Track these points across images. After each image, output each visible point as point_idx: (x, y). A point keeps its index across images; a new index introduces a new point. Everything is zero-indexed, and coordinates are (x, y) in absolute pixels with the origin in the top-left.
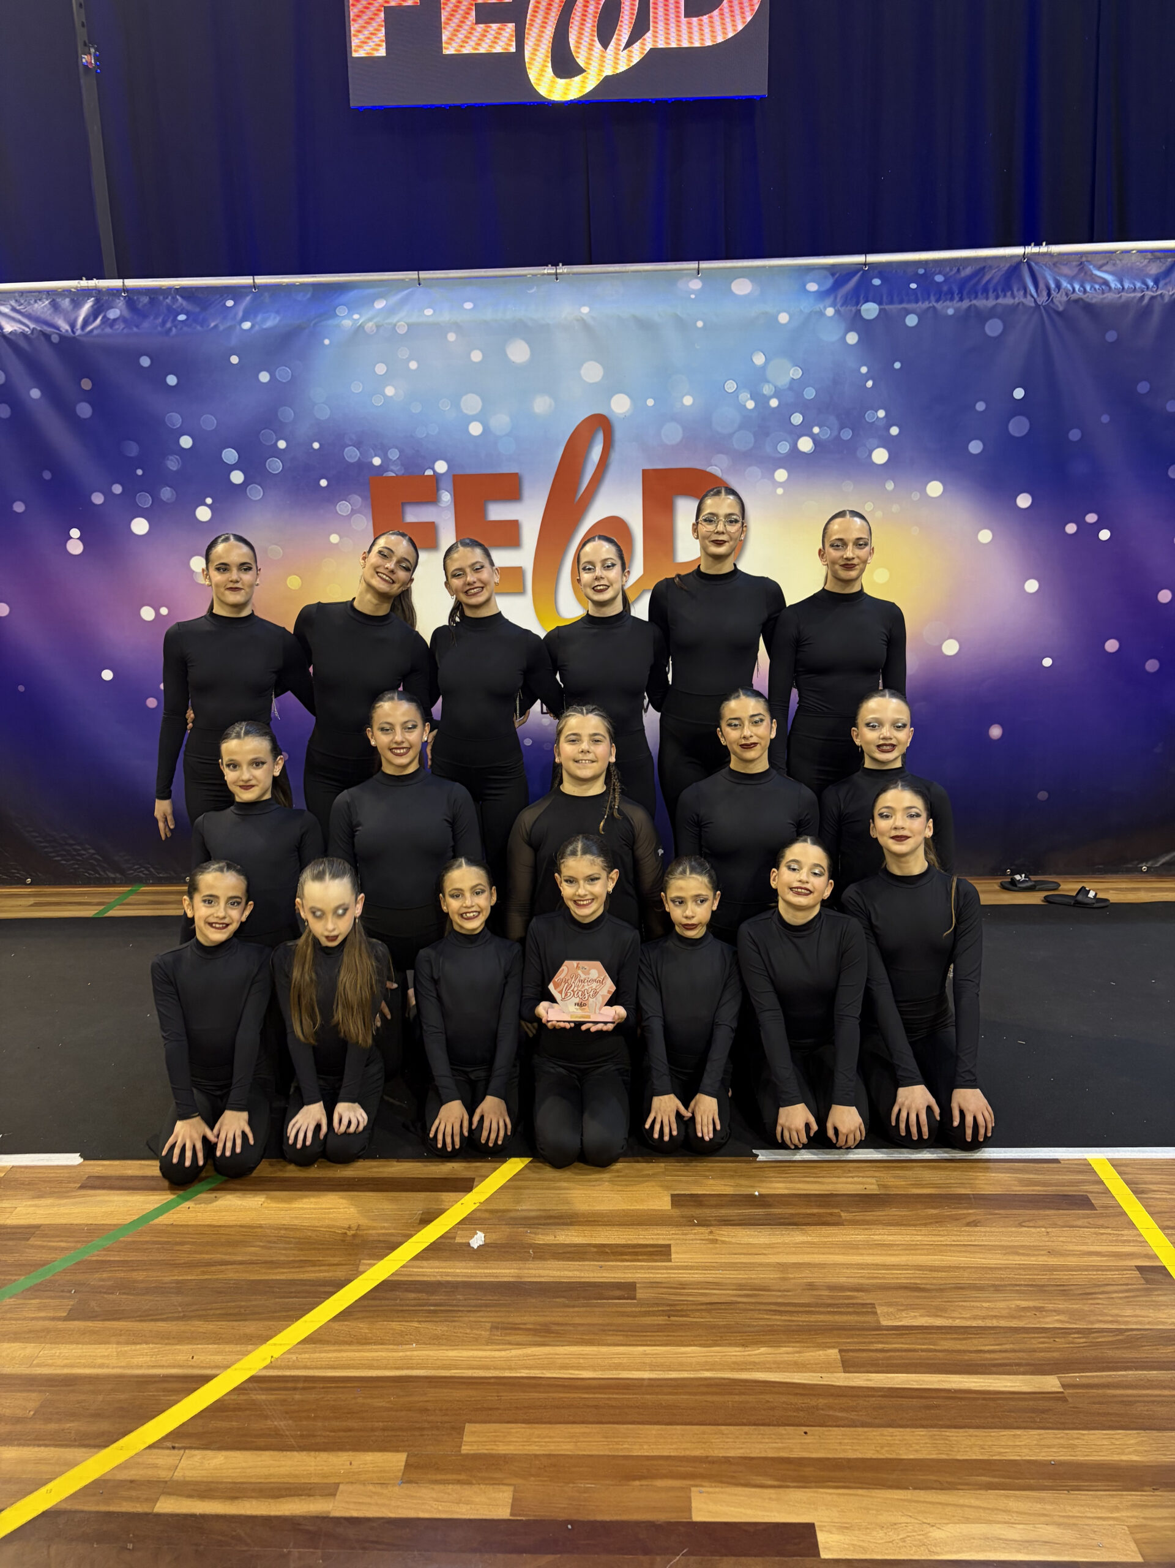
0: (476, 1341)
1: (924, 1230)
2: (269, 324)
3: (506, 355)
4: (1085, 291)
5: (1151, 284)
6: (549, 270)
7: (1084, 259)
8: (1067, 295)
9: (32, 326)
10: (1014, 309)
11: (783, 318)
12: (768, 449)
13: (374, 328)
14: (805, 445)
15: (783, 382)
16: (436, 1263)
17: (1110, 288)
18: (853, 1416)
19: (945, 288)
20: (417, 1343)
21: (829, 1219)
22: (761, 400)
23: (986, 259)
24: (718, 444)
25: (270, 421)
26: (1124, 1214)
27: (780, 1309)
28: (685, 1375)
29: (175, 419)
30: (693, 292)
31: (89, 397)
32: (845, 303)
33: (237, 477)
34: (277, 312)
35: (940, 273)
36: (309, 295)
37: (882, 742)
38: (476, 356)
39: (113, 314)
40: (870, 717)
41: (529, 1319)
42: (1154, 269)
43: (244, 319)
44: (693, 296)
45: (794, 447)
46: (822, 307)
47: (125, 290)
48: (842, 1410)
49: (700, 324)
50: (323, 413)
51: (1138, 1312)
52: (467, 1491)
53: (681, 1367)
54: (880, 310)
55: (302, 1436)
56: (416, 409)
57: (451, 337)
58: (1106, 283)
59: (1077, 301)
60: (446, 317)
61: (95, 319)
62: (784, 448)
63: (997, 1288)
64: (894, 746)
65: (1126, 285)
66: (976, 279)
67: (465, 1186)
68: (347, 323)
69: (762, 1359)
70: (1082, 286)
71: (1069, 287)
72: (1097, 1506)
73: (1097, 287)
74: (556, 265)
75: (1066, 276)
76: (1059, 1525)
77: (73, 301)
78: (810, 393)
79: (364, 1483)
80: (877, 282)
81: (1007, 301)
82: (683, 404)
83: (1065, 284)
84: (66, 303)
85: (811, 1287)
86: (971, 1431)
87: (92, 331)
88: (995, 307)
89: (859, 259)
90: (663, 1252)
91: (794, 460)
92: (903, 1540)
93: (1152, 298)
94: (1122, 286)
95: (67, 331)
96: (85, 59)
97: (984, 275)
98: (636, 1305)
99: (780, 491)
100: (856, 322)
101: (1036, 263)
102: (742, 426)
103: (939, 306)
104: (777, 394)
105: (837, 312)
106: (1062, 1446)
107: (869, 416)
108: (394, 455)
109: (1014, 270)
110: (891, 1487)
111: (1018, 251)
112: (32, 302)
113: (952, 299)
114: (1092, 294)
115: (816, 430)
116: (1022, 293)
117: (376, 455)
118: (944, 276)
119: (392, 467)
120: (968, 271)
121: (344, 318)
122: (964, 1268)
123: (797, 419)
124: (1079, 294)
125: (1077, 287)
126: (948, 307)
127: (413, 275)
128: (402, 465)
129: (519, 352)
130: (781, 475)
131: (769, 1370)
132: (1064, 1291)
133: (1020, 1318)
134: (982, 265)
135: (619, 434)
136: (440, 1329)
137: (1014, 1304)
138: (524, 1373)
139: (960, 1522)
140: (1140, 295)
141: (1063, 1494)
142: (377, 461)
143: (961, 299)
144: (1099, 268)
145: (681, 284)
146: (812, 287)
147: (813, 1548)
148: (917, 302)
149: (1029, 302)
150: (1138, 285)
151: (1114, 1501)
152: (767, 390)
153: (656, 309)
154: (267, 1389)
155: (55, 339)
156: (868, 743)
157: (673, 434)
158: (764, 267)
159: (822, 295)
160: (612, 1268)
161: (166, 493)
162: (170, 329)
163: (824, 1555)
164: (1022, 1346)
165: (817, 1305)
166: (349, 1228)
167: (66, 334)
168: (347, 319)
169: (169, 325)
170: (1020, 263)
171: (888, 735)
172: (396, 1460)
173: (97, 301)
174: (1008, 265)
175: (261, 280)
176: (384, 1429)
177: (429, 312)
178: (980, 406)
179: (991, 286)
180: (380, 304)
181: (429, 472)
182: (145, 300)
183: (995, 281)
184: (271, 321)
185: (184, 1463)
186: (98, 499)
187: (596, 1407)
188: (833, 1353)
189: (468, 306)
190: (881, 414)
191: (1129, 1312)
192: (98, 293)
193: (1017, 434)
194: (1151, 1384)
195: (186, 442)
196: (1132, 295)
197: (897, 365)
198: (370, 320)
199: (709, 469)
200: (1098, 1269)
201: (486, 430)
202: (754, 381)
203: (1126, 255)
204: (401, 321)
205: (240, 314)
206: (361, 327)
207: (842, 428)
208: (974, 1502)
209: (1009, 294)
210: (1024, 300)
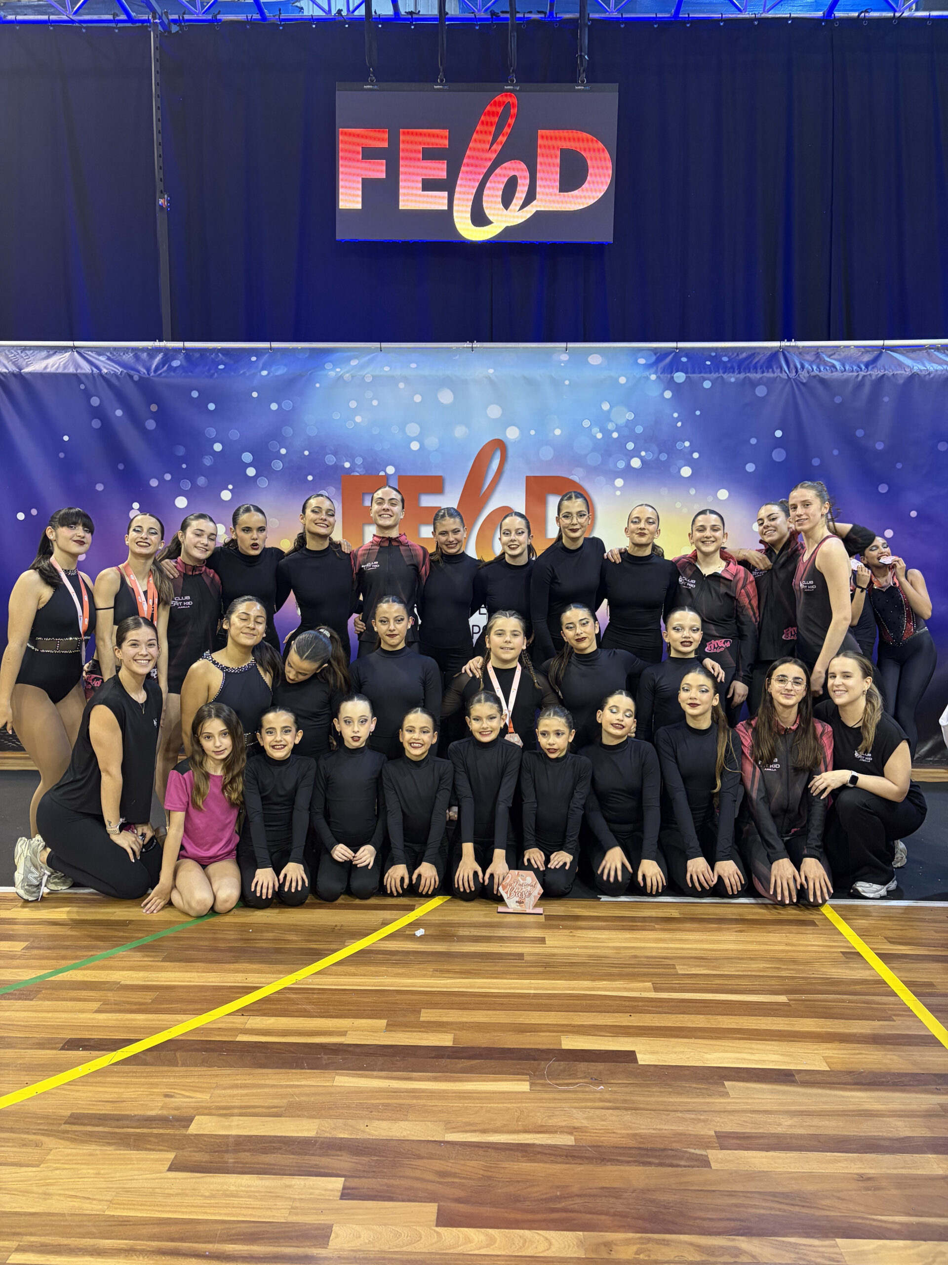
0: (424, 976)
1: (708, 933)
2: (279, 372)
3: (438, 398)
4: (820, 371)
5: (863, 367)
6: (467, 345)
7: (819, 351)
8: (808, 372)
9: (121, 370)
10: (775, 379)
11: (622, 380)
12: (611, 466)
13: (350, 377)
14: (636, 463)
15: (621, 421)
16: (395, 942)
17: (836, 369)
18: (660, 1009)
19: (729, 365)
20: (387, 976)
21: (647, 927)
22: (606, 433)
23: (755, 348)
24: (578, 461)
25: (276, 435)
26: (837, 929)
27: (614, 965)
28: (556, 992)
29: (212, 432)
30: (563, 362)
31: (155, 416)
32: (663, 372)
33: (251, 472)
34: (286, 365)
35: (725, 356)
36: (307, 355)
37: (684, 640)
38: (418, 398)
39: (176, 363)
40: (675, 624)
41: (457, 968)
42: (867, 358)
43: (263, 369)
44: (562, 365)
45: (628, 465)
46: (648, 373)
47: (184, 349)
48: (652, 1007)
49: (567, 382)
50: (312, 432)
51: (839, 971)
52: (425, 1035)
53: (554, 989)
54: (686, 377)
55: (321, 1012)
56: (376, 431)
57: (402, 385)
58: (834, 366)
59: (815, 377)
60: (398, 372)
61: (163, 366)
62: (621, 465)
63: (752, 959)
64: (691, 642)
65: (847, 368)
66: (749, 360)
67: (411, 908)
68: (332, 374)
69: (604, 986)
70: (818, 367)
71: (810, 368)
72: (804, 1048)
73: (828, 368)
74: (472, 341)
75: (808, 361)
76: (782, 1055)
77: (149, 354)
78: (639, 429)
79: (363, 1031)
80: (684, 359)
81: (770, 375)
82: (554, 434)
83: (807, 365)
84: (144, 356)
85: (635, 957)
86: (731, 1017)
87: (161, 374)
88: (761, 378)
89: (673, 345)
90: (542, 940)
91: (628, 473)
92: (688, 1058)
93: (864, 376)
94: (845, 368)
95: (144, 373)
96: (161, 201)
97: (754, 358)
98: (525, 963)
99: (618, 493)
100: (671, 384)
101: (788, 352)
102: (593, 450)
103: (725, 376)
104: (616, 430)
105: (658, 377)
106: (784, 1024)
107: (679, 446)
108: (359, 461)
109: (773, 356)
110: (681, 1038)
111: (776, 344)
112: (122, 354)
113: (733, 372)
114: (825, 374)
115: (643, 453)
116: (779, 370)
117: (347, 461)
118: (729, 357)
119: (357, 469)
120: (744, 355)
121: (330, 370)
122: (732, 950)
123: (630, 446)
124: (816, 372)
125: (815, 368)
126: (731, 377)
127: (377, 345)
128: (364, 468)
129: (446, 397)
130: (619, 482)
131: (609, 991)
132: (795, 962)
133: (765, 971)
134: (753, 352)
135: (511, 452)
136: (400, 971)
137: (762, 966)
138: (456, 990)
139: (722, 1052)
140: (855, 374)
141: (785, 1043)
142: (347, 465)
143: (740, 373)
144: (829, 356)
145: (555, 357)
146: (642, 361)
147: (635, 1060)
148: (711, 373)
149: (784, 376)
150: (855, 368)
151: (815, 1047)
152: (611, 426)
153: (538, 373)
154: (296, 993)
155: (136, 378)
156: (675, 641)
157: (547, 453)
158: (609, 348)
159: (648, 366)
160: (507, 947)
161: (201, 481)
162: (214, 374)
163: (640, 1063)
164: (765, 983)
165: (638, 964)
166: (336, 926)
167: (144, 376)
168: (332, 372)
169: (212, 371)
170: (778, 351)
171: (688, 635)
172: (383, 1022)
173: (165, 355)
174: (770, 353)
175: (275, 345)
176: (371, 1010)
177: (387, 369)
178: (753, 441)
179: (759, 365)
180: (354, 363)
181: (382, 473)
182: (197, 355)
183: (762, 362)
184: (281, 371)
185: (250, 1021)
186: (154, 483)
187: (502, 1004)
188: (649, 984)
189: (413, 365)
190: (687, 444)
191: (833, 971)
192: (166, 350)
193: (777, 460)
194: (843, 1001)
195: (218, 447)
196: (851, 374)
197: (698, 413)
198: (348, 372)
199: (571, 477)
200: (816, 952)
201: (422, 447)
202: (602, 420)
203: (847, 349)
204: (368, 374)
205: (261, 365)
206: (342, 377)
207: (660, 452)
208: (731, 1044)
209: (771, 370)
210: (781, 375)
